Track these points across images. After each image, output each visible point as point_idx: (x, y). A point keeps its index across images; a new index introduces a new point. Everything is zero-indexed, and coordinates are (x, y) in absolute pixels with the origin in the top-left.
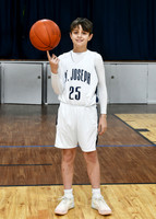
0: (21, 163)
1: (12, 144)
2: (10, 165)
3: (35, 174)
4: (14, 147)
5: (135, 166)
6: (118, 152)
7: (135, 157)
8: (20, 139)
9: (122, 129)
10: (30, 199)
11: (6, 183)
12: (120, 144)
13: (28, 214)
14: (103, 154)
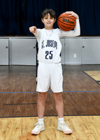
0: (19, 103)
1: (14, 91)
2: (12, 104)
3: (27, 110)
4: (15, 93)
5: (93, 104)
6: (83, 95)
7: (94, 99)
8: (20, 88)
9: (88, 80)
10: (22, 126)
11: (8, 115)
12: (85, 90)
13: (21, 135)
14: (73, 97)
